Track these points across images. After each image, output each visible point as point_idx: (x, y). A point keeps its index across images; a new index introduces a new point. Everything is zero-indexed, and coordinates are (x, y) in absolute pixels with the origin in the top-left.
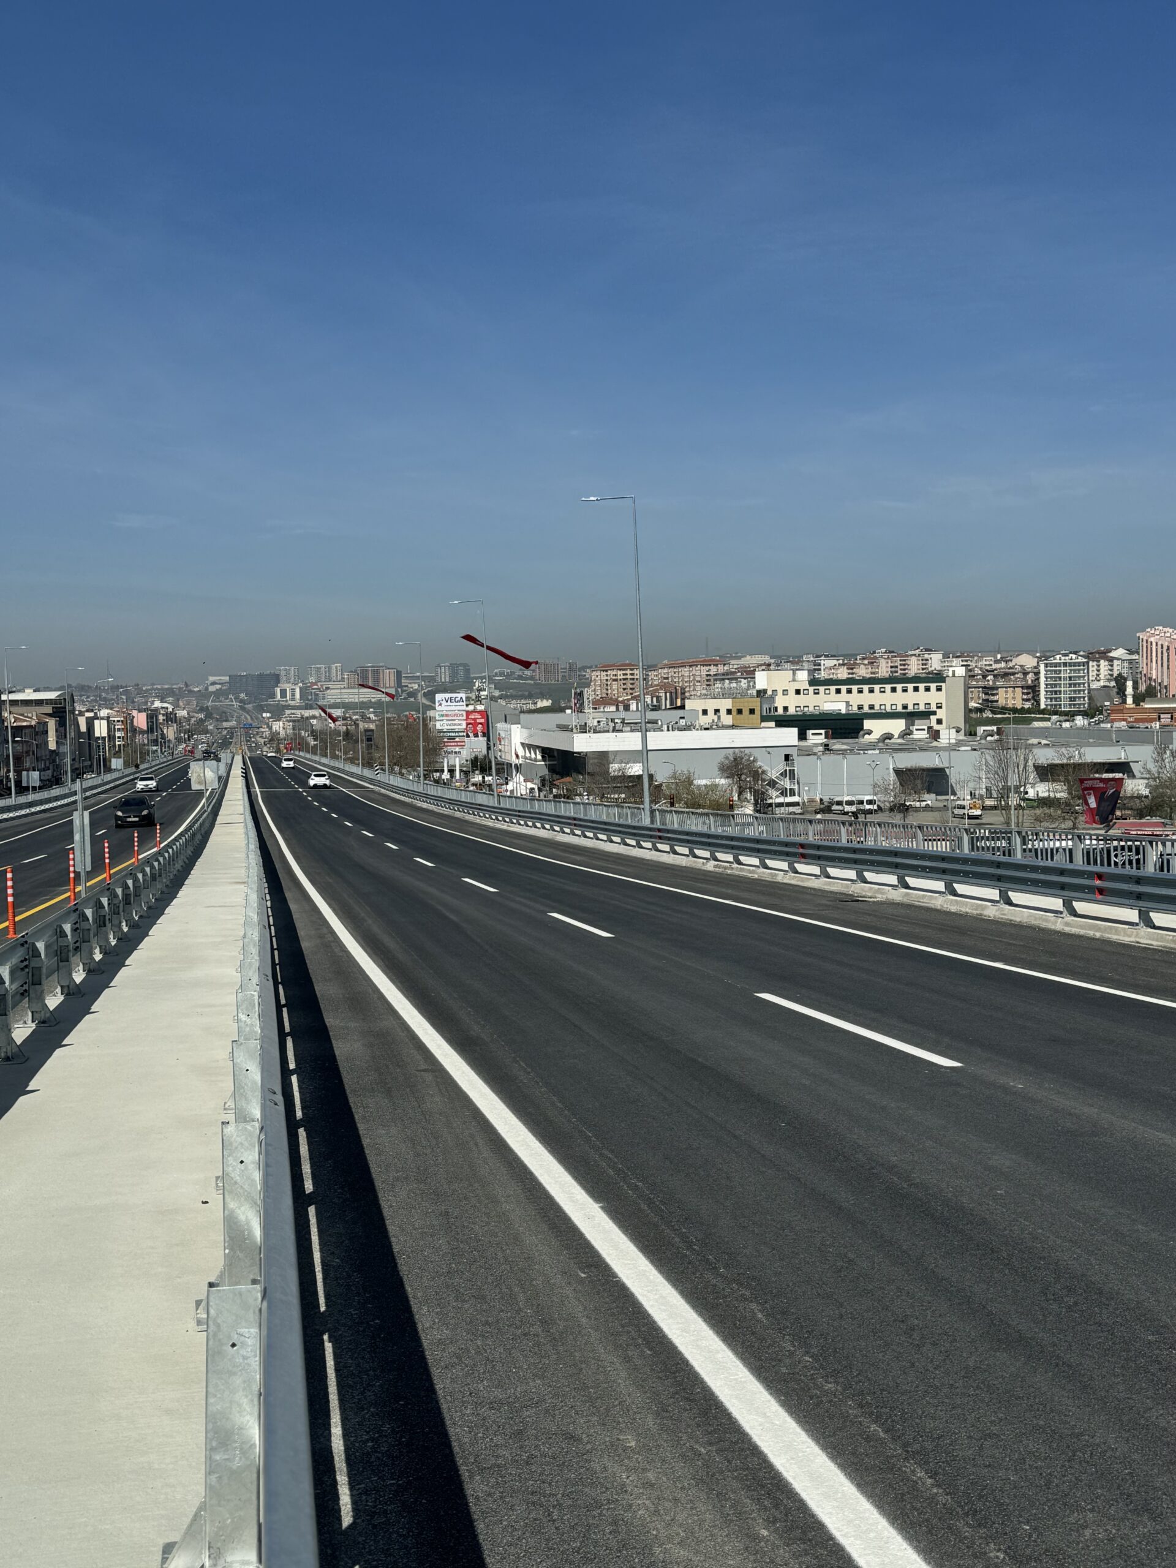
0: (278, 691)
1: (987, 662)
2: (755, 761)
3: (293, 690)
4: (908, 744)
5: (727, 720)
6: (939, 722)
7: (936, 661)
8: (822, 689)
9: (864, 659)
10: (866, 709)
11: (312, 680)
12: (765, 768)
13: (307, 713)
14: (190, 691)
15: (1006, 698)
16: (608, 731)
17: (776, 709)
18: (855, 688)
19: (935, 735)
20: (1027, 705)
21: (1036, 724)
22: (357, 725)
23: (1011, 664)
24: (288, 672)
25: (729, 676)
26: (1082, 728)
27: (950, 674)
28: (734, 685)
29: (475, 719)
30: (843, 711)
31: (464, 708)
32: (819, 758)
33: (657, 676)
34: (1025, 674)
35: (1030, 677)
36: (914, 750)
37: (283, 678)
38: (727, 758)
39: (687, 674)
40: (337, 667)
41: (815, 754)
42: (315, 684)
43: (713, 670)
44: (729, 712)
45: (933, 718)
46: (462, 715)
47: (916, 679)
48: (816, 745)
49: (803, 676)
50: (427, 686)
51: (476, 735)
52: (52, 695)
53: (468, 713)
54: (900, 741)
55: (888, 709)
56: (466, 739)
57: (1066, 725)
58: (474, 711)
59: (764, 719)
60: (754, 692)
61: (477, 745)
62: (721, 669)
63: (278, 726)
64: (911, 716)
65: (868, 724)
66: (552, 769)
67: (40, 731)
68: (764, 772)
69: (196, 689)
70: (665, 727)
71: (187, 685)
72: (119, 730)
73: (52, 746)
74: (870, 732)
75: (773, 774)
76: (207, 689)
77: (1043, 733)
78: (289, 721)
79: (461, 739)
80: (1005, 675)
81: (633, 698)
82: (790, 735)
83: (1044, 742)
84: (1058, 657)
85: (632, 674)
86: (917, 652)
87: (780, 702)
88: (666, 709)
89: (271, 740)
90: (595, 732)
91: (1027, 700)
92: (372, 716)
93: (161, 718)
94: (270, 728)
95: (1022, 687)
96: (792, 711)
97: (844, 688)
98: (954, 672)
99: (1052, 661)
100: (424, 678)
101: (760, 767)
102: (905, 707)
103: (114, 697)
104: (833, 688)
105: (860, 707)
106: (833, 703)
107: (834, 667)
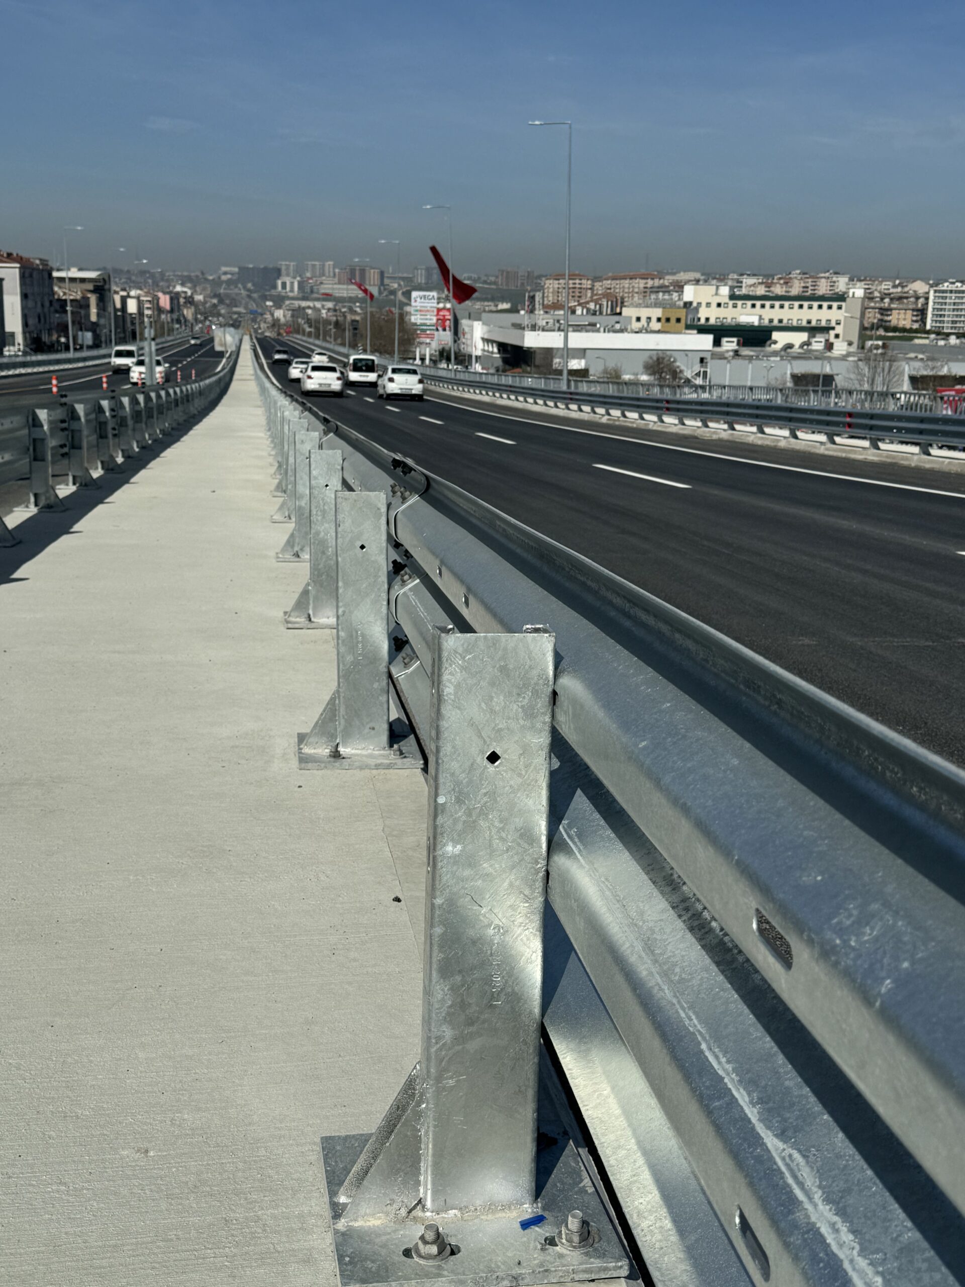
0: (279, 283)
1: (886, 286)
2: (675, 361)
3: (292, 284)
4: (806, 354)
5: (655, 326)
6: (837, 336)
7: (842, 283)
8: (740, 303)
9: (780, 279)
10: (776, 323)
11: (308, 275)
12: (683, 367)
13: (304, 304)
14: (206, 280)
15: (898, 319)
16: (554, 330)
17: (699, 319)
18: (768, 304)
19: (829, 346)
20: (916, 326)
21: (917, 341)
22: (345, 317)
23: (906, 289)
24: (288, 267)
25: (663, 289)
26: (954, 347)
27: (851, 295)
28: (666, 297)
29: (444, 316)
30: (756, 323)
31: (435, 305)
32: (729, 362)
33: (601, 286)
34: (917, 298)
35: (921, 301)
36: (810, 358)
37: (283, 272)
38: (651, 358)
39: (627, 286)
40: (329, 265)
41: (725, 358)
42: (311, 278)
43: (650, 283)
44: (659, 320)
45: (832, 333)
46: (433, 311)
47: (823, 298)
48: (728, 351)
49: (725, 291)
50: (405, 286)
51: (444, 330)
52: (92, 275)
53: (439, 310)
54: (800, 351)
55: (795, 324)
56: (436, 333)
57: (941, 343)
58: (444, 309)
59: (688, 327)
60: (681, 304)
61: (445, 337)
62: (657, 282)
63: (279, 314)
64: (814, 330)
65: (775, 335)
66: (505, 361)
67: (83, 304)
68: (681, 371)
69: (211, 278)
70: (602, 329)
71: (203, 273)
72: (148, 308)
73: (94, 318)
74: (775, 342)
75: (688, 374)
76: (219, 278)
77: (921, 349)
78: (288, 310)
79: (432, 332)
80: (900, 299)
81: (579, 305)
82: (706, 340)
83: (920, 356)
84: (946, 284)
85: (580, 284)
86: (827, 275)
87: (703, 314)
88: (607, 314)
89: (273, 325)
90: (543, 330)
91: (916, 321)
92: (358, 310)
93: (182, 301)
94: (272, 315)
95: (913, 310)
96: (712, 321)
97: (758, 303)
98: (854, 293)
99: (940, 287)
100: (403, 279)
101: (678, 367)
102: (809, 322)
103: (142, 280)
104: (749, 303)
105: (771, 321)
106: (749, 316)
107: (754, 285)
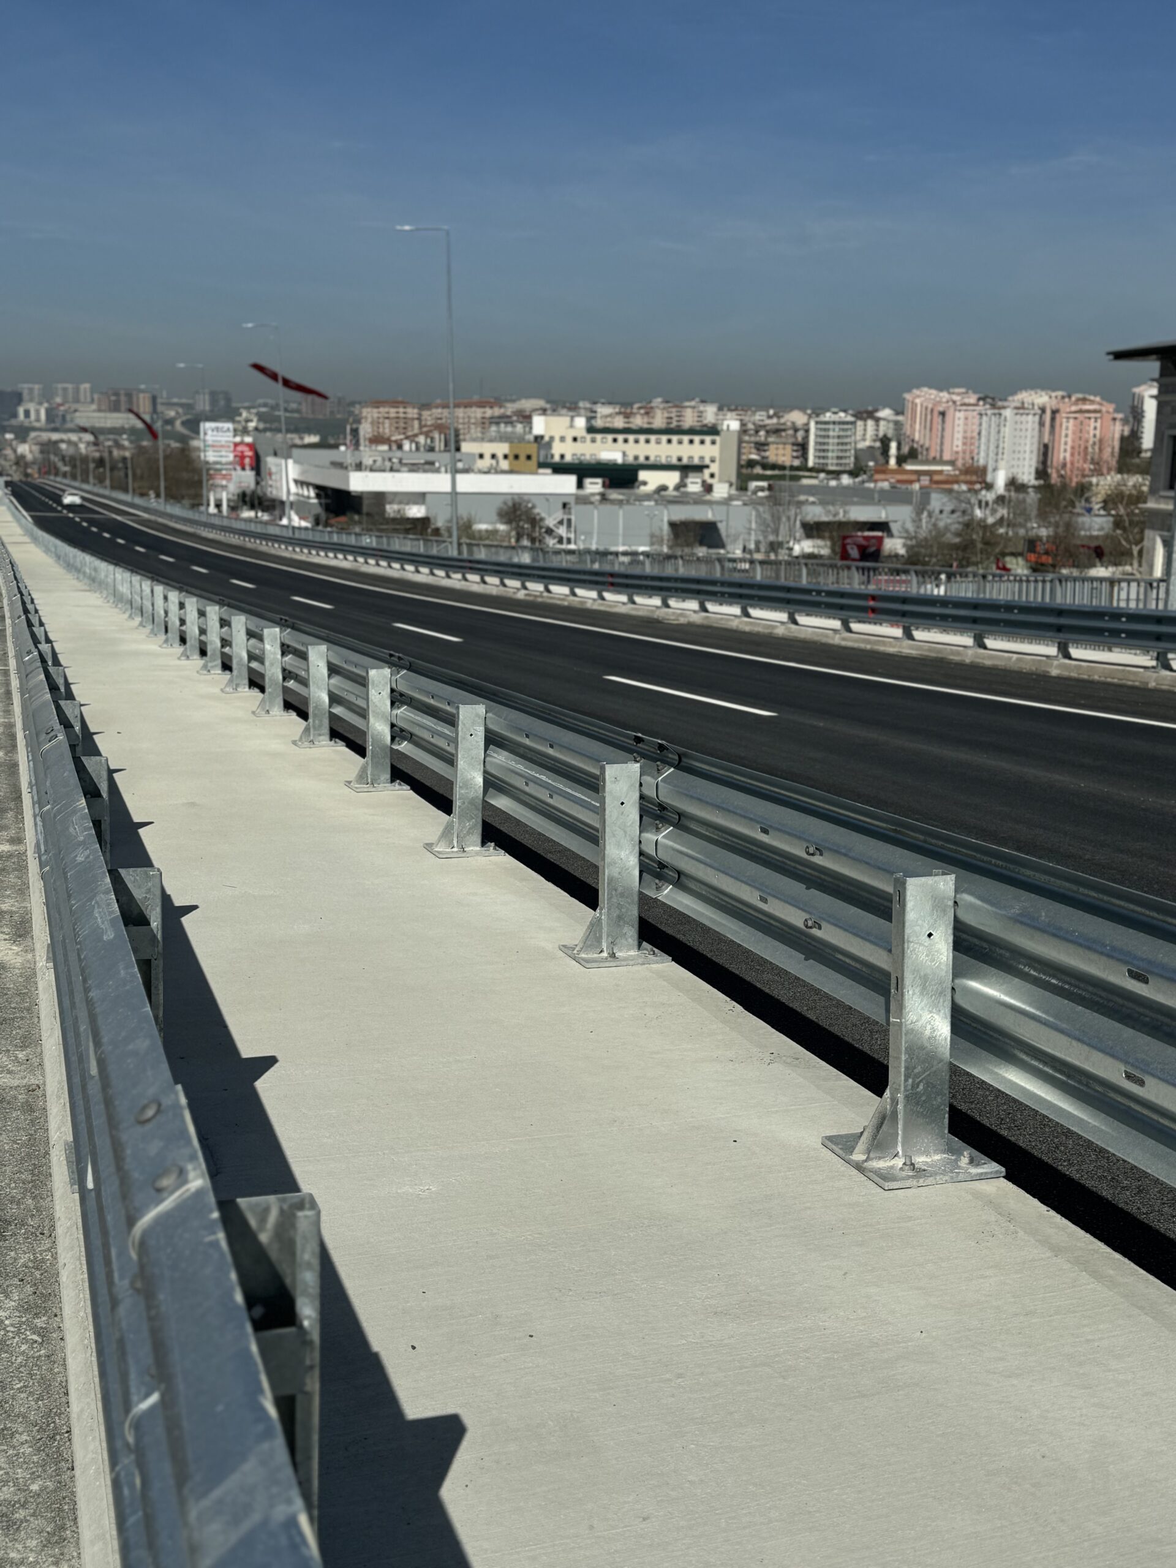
0: (21, 411)
1: (760, 417)
2: (534, 507)
3: (38, 412)
4: (682, 498)
5: (504, 465)
6: (712, 476)
7: (710, 413)
8: (599, 437)
9: (640, 408)
10: (642, 460)
11: (58, 400)
12: (543, 515)
13: (55, 436)
15: (777, 455)
16: (384, 471)
17: (552, 456)
18: (631, 438)
19: (708, 488)
20: (796, 463)
21: (805, 482)
23: (782, 421)
24: (31, 390)
25: (506, 419)
26: (847, 488)
27: (725, 427)
28: (509, 429)
29: (242, 452)
30: (620, 461)
31: (231, 439)
32: (596, 507)
33: (430, 415)
34: (796, 430)
35: (800, 435)
36: (687, 503)
37: (26, 396)
38: (505, 503)
39: (461, 415)
40: (85, 389)
41: (592, 503)
42: (62, 405)
43: (489, 412)
44: (506, 457)
45: (707, 472)
46: (229, 447)
47: (691, 431)
48: (593, 494)
49: (581, 422)
50: (185, 414)
51: (243, 469)
53: (236, 445)
54: (675, 493)
55: (664, 461)
56: (233, 473)
57: (833, 483)
58: (242, 443)
59: (542, 465)
60: (531, 438)
61: (247, 478)
62: (497, 411)
63: (24, 449)
64: (687, 469)
65: (643, 475)
66: (328, 508)
68: (542, 519)
70: (443, 469)
74: (645, 483)
75: (550, 522)
77: (811, 490)
79: (229, 472)
80: (777, 431)
81: (407, 438)
82: (567, 484)
83: (811, 499)
84: (828, 414)
85: (405, 413)
86: (693, 403)
87: (557, 450)
88: (440, 451)
89: (17, 463)
90: (372, 470)
91: (797, 457)
92: (126, 443)
94: (15, 451)
95: (794, 444)
96: (568, 458)
97: (620, 437)
98: (728, 426)
99: (822, 418)
100: (182, 405)
101: (538, 514)
102: (680, 459)
104: (610, 437)
105: (636, 458)
106: (611, 453)
107: (610, 416)
